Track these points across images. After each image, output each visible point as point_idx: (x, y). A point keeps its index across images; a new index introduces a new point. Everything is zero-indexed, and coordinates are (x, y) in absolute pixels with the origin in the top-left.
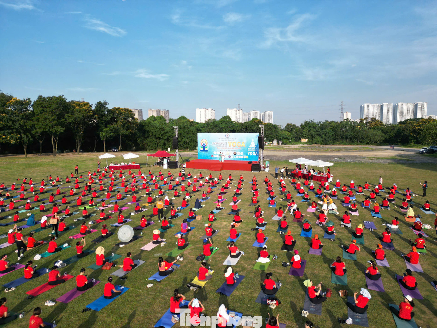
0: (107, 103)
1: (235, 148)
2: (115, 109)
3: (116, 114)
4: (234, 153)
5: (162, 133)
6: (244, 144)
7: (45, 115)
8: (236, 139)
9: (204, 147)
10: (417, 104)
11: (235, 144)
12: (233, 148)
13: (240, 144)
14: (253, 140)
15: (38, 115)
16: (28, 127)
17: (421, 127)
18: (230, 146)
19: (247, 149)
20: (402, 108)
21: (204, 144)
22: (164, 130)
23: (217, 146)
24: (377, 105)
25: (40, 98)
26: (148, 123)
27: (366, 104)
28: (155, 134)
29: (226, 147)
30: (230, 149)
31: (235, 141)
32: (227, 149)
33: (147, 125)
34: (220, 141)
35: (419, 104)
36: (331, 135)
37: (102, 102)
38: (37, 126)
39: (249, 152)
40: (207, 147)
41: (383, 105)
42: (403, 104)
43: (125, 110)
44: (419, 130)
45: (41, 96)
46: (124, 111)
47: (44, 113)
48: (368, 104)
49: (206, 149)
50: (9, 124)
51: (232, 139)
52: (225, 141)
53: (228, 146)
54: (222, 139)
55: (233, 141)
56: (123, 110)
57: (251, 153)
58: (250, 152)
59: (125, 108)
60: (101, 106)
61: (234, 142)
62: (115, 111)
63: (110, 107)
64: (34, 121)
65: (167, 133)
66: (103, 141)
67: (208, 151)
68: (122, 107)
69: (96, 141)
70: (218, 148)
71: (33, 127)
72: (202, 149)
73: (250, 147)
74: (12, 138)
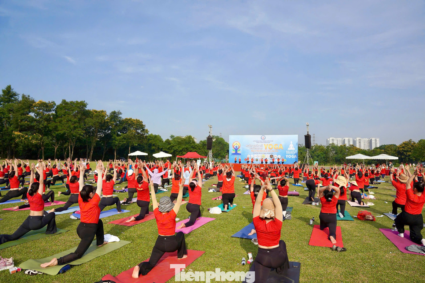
0: (120, 113)
1: (271, 150)
2: (127, 119)
3: (128, 124)
4: (270, 156)
5: (168, 147)
6: (282, 147)
7: (68, 117)
8: (272, 141)
9: (236, 150)
10: (371, 139)
11: (271, 147)
12: (269, 151)
13: (277, 147)
14: (291, 142)
15: (61, 117)
16: (50, 128)
17: (404, 148)
18: (266, 149)
19: (285, 152)
20: (360, 142)
21: (236, 147)
22: (170, 144)
23: (251, 149)
24: (340, 139)
25: (64, 102)
26: (154, 137)
27: (331, 138)
28: (162, 147)
29: (261, 150)
30: (266, 152)
31: (271, 143)
32: (263, 152)
33: (153, 139)
34: (255, 143)
35: (373, 139)
36: (323, 156)
37: (117, 111)
38: (60, 128)
39: (287, 155)
40: (239, 150)
41: (345, 139)
42: (360, 139)
43: (137, 120)
44: (403, 151)
45: (65, 100)
46: (135, 122)
47: (67, 116)
48: (333, 138)
49: (238, 152)
50: (34, 124)
51: (269, 142)
52: (260, 144)
53: (264, 149)
54: (258, 142)
55: (269, 144)
56: (134, 120)
57: (290, 156)
58: (289, 154)
59: (136, 119)
60: (115, 115)
61: (271, 145)
62: (127, 121)
63: (123, 117)
64: (57, 123)
65: (173, 146)
66: (114, 150)
67: (241, 154)
68: (134, 118)
69: (105, 151)
70: (252, 151)
71: (56, 128)
72: (234, 152)
73: (289, 149)
74: (33, 138)
